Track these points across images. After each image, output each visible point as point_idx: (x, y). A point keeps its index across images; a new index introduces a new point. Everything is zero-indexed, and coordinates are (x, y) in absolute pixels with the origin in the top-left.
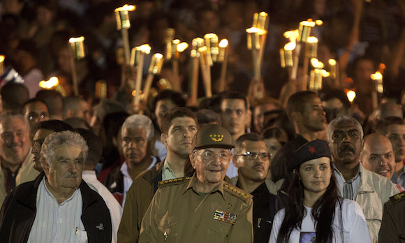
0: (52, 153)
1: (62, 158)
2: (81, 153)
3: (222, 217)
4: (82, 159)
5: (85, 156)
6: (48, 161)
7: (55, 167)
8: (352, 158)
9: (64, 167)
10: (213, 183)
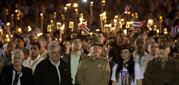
0: (51, 51)
1: (54, 52)
2: (59, 49)
3: (100, 66)
4: (60, 51)
5: (60, 50)
6: (50, 53)
7: (52, 55)
8: (142, 50)
9: (55, 55)
10: (97, 56)
